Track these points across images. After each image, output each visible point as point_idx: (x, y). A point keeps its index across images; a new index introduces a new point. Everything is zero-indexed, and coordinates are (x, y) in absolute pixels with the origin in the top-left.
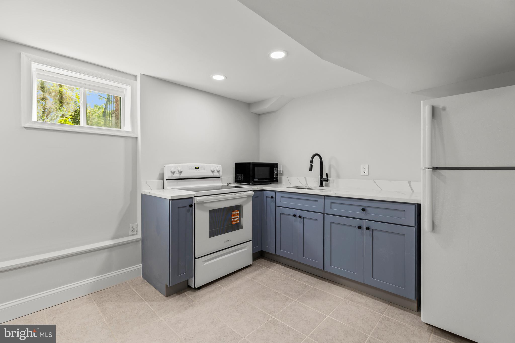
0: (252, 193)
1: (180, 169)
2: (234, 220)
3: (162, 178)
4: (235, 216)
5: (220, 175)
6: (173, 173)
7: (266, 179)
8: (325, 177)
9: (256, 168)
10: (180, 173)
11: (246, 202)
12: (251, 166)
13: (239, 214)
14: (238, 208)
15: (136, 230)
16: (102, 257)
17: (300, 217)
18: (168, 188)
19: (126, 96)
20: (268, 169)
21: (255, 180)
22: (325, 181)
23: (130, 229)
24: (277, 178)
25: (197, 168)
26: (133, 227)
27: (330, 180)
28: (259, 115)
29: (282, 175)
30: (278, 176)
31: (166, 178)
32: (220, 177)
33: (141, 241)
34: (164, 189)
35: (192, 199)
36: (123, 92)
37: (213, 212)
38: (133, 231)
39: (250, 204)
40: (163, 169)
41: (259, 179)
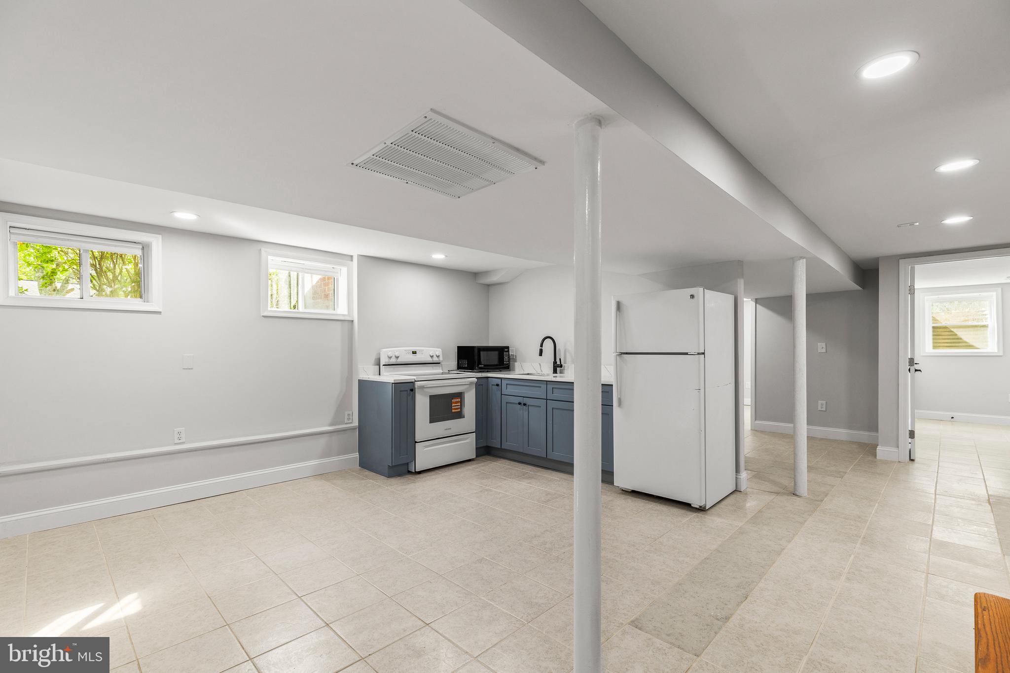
0: (475, 380)
1: (397, 354)
2: (455, 407)
3: (378, 363)
4: (456, 403)
5: (439, 360)
6: (390, 358)
7: (494, 365)
8: (558, 363)
9: (482, 353)
10: (397, 357)
11: (469, 390)
12: (476, 351)
13: (461, 402)
14: (460, 395)
15: (351, 417)
16: (323, 441)
17: (525, 405)
18: (385, 374)
19: (340, 276)
20: (496, 353)
21: (480, 366)
22: (558, 367)
23: (346, 417)
24: (507, 364)
25: (414, 353)
26: (349, 415)
27: (564, 366)
28: (489, 286)
29: (515, 360)
30: (509, 361)
31: (382, 363)
32: (440, 363)
33: (358, 429)
34: (380, 375)
35: (412, 384)
36: (338, 273)
37: (433, 398)
38: (349, 419)
39: (473, 391)
40: (379, 354)
41: (485, 365)
